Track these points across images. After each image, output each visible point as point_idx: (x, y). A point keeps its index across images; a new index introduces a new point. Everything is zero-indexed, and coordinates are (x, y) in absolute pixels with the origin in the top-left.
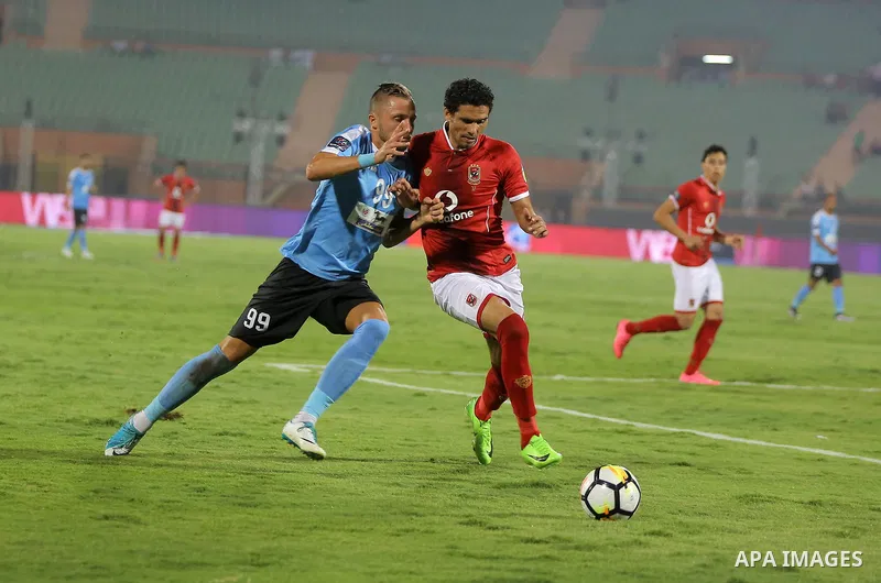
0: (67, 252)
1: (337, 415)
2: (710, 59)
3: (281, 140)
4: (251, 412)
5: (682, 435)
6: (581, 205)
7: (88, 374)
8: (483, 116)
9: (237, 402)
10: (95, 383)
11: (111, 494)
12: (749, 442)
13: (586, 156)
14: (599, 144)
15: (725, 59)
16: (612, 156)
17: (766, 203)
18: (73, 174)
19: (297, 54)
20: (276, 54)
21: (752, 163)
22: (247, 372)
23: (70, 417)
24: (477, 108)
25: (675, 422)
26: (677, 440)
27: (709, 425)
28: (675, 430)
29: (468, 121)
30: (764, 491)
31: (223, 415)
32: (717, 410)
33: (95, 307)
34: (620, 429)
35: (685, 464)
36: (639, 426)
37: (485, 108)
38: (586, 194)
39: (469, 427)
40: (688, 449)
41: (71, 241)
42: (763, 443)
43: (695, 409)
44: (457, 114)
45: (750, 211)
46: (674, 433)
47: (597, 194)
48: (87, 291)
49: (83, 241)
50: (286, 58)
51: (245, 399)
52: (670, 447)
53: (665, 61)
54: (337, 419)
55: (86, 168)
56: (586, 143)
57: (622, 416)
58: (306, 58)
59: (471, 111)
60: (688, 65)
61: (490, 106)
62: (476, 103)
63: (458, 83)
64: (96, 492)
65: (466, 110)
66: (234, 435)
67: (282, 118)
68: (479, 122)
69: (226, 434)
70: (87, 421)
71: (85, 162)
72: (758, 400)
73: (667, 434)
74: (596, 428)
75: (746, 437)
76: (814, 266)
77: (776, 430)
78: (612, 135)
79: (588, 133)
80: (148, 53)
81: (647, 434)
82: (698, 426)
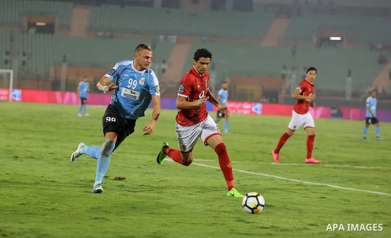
0: (80, 115)
1: (187, 178)
2: (333, 38)
3: (164, 71)
4: (152, 177)
5: (322, 186)
6: (282, 96)
7: (89, 162)
8: (208, 62)
9: (147, 173)
10: (91, 166)
11: (98, 210)
12: (349, 189)
13: (284, 77)
14: (289, 72)
15: (338, 39)
16: (294, 76)
17: (355, 95)
18: (80, 84)
19: (170, 37)
20: (162, 37)
21: (349, 79)
22: (151, 161)
23: (82, 179)
24: (206, 59)
25: (319, 181)
26: (320, 188)
27: (333, 182)
28: (319, 184)
29: (203, 63)
30: (355, 208)
31: (142, 178)
32: (336, 176)
33: (91, 136)
34: (297, 184)
35: (323, 198)
36: (305, 182)
37: (209, 59)
38: (284, 92)
39: (238, 183)
40: (325, 192)
41: (81, 110)
42: (354, 189)
43: (328, 176)
44: (198, 61)
45: (348, 98)
46: (320, 186)
47: (288, 92)
48: (88, 130)
49: (85, 110)
50: (166, 39)
51: (150, 172)
52: (317, 191)
53: (315, 39)
54: (186, 180)
55: (86, 82)
56: (284, 72)
57: (298, 179)
58: (174, 38)
59: (204, 60)
60: (324, 41)
61: (211, 58)
62: (206, 57)
63: (199, 50)
64: (92, 208)
65: (202, 59)
66: (146, 186)
67: (164, 62)
68: (207, 64)
69: (143, 185)
70: (88, 181)
71: (86, 79)
72: (351, 172)
73: (317, 186)
74: (288, 183)
75: (348, 187)
76: (368, 119)
77: (359, 184)
78: (294, 68)
79: (285, 68)
80: (111, 37)
81: (308, 186)
82: (328, 183)
